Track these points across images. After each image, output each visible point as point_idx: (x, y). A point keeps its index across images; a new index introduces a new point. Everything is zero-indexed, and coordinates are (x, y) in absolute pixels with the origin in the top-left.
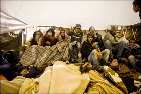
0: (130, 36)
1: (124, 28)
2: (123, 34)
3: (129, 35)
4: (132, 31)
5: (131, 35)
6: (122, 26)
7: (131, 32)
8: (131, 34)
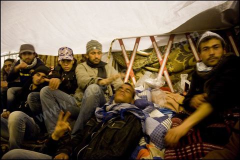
0: (184, 65)
1: (162, 41)
2: (158, 61)
3: (182, 61)
4: (190, 48)
5: (187, 63)
6: (152, 38)
7: (186, 53)
8: (189, 59)
